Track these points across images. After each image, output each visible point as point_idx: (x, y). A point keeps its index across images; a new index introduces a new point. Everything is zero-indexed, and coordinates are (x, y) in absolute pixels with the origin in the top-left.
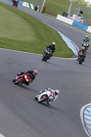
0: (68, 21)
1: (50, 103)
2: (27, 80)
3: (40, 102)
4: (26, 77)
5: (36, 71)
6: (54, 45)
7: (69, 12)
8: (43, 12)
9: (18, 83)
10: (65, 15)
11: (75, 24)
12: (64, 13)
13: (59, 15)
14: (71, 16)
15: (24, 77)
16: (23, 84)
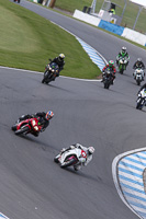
0: (93, 20)
1: (79, 168)
2: (37, 128)
3: (63, 167)
4: (34, 123)
5: (51, 114)
6: (62, 59)
7: (93, 6)
8: (52, 6)
9: (22, 132)
11: (103, 25)
12: (86, 8)
13: (77, 11)
14: (97, 12)
15: (30, 123)
16: (30, 135)
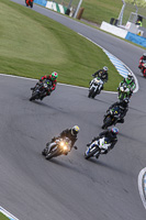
7: (120, 18)
8: (79, 17)
10: (114, 22)
12: (113, 20)
13: (104, 23)
14: (124, 24)
